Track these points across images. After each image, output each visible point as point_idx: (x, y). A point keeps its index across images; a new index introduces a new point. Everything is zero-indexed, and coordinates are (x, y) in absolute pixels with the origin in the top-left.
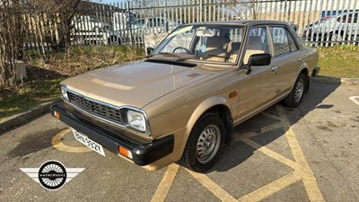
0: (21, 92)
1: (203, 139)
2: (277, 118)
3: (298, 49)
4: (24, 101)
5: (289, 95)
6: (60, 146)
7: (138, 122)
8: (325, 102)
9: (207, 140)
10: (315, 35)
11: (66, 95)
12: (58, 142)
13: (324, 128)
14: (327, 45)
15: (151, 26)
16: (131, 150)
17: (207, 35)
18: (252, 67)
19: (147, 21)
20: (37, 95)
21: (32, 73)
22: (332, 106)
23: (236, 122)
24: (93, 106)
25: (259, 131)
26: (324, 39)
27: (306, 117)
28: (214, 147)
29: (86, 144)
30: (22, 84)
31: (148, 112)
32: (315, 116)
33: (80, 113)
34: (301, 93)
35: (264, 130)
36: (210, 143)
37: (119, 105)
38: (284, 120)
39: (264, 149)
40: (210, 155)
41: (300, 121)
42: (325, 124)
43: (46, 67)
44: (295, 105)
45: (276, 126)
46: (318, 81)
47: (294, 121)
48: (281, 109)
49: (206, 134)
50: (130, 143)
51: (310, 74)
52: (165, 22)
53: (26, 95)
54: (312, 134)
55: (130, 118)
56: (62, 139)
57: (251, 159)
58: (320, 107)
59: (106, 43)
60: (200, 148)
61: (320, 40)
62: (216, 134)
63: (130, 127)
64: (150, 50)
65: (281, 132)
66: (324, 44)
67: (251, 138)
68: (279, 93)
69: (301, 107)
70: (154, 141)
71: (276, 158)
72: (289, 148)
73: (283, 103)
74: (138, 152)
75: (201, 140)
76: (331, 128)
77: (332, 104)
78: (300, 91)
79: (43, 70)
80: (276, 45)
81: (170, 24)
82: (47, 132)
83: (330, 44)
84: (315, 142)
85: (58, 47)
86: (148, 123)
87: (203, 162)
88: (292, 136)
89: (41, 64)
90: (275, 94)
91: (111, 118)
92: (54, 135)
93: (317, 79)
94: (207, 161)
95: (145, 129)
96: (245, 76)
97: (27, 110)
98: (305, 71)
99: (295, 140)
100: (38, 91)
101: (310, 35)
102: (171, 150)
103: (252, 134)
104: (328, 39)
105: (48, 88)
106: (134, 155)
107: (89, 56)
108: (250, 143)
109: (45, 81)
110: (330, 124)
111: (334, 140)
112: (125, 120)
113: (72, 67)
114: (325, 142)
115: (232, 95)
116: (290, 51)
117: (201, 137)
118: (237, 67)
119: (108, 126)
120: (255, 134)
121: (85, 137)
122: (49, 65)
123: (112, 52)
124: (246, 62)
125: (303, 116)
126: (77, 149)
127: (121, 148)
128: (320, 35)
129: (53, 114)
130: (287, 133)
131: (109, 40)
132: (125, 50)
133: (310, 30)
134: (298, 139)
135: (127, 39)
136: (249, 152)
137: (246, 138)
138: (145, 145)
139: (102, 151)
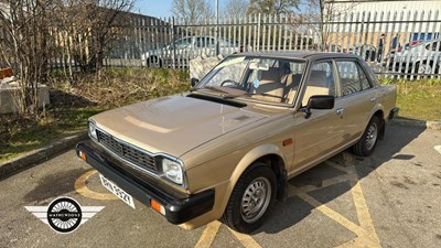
0: (42, 122)
1: (250, 193)
2: (342, 169)
3: (371, 87)
4: (45, 133)
5: (358, 142)
6: (84, 191)
7: (174, 173)
8: (404, 151)
9: (255, 195)
10: (398, 64)
11: (94, 133)
12: (81, 185)
13: (399, 185)
14: (412, 78)
15: (199, 46)
16: (165, 205)
17: (261, 68)
18: (311, 110)
19: (194, 40)
20: (61, 126)
21: (57, 99)
22: (413, 157)
23: (290, 174)
24: (125, 149)
25: (320, 185)
26: (409, 70)
27: (378, 170)
28: (263, 204)
29: (115, 192)
30: (43, 113)
31: (186, 161)
32: (390, 169)
33: (109, 155)
34: (374, 140)
35: (325, 184)
36: (258, 198)
37: (153, 151)
38: (351, 172)
39: (323, 208)
40: (258, 212)
41: (371, 174)
42: (400, 180)
43: (73, 91)
44: (366, 154)
45: (341, 179)
46: (397, 124)
47: (363, 174)
48: (348, 158)
49: (254, 188)
50: (164, 197)
51: (386, 116)
52: (216, 43)
53: (47, 127)
54: (384, 192)
55: (165, 167)
56: (87, 182)
57: (307, 220)
58: (396, 158)
59: (144, 63)
60: (246, 205)
61: (403, 71)
62: (266, 187)
63: (165, 178)
64: (194, 81)
65: (347, 187)
66: (409, 77)
67: (309, 193)
68: (347, 137)
69: (374, 156)
70: (192, 196)
71: (337, 220)
72: (354, 208)
73: (351, 150)
74: (172, 209)
75: (248, 195)
76: (408, 185)
77: (412, 154)
78: (373, 138)
79: (68, 95)
80: (343, 81)
81: (221, 44)
82: (69, 172)
83: (415, 77)
84: (386, 201)
85: (87, 68)
86: (185, 174)
87: (249, 221)
88: (358, 194)
89: (67, 88)
90: (342, 139)
91: (144, 164)
92: (78, 177)
93: (396, 120)
94: (254, 220)
95: (181, 181)
96: (303, 120)
97: (48, 143)
98: (379, 113)
99: (362, 198)
100: (62, 122)
101: (391, 64)
102: (210, 207)
103: (312, 188)
104: (413, 71)
105: (73, 118)
106: (168, 211)
107: (123, 80)
108: (309, 199)
109: (70, 110)
110: (408, 180)
111: (411, 201)
112: (159, 168)
113: (103, 93)
114: (398, 202)
115: (286, 143)
116: (362, 90)
117: (247, 192)
118: (294, 109)
119: (139, 174)
120: (314, 188)
121: (113, 185)
122: (76, 90)
123: (150, 75)
124: (305, 103)
125: (374, 168)
126: (103, 195)
127: (154, 202)
128: (404, 65)
129: (78, 154)
130: (353, 189)
131: (148, 60)
132: (166, 74)
133: (393, 58)
134: (366, 197)
135: (170, 60)
136: (306, 210)
137: (303, 193)
138: (181, 200)
139: (131, 202)
